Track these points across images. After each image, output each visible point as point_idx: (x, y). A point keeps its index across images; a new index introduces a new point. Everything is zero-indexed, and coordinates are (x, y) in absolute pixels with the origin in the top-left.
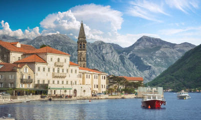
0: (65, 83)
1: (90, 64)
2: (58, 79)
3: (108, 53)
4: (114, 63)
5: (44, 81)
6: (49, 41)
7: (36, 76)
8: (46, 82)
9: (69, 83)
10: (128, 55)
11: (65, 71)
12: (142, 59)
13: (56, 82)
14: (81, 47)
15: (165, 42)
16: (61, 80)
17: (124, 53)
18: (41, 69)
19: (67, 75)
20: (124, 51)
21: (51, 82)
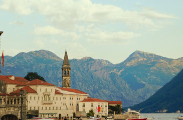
0: (52, 108)
1: (77, 83)
2: (46, 106)
3: (98, 70)
4: (104, 81)
5: (35, 107)
6: (32, 58)
7: (29, 104)
8: (37, 109)
9: (55, 108)
10: (120, 72)
11: (51, 99)
12: (135, 76)
13: (44, 108)
14: (65, 74)
15: (160, 56)
16: (48, 106)
17: (115, 70)
18: (33, 98)
19: (53, 102)
20: (115, 68)
21: (40, 108)
